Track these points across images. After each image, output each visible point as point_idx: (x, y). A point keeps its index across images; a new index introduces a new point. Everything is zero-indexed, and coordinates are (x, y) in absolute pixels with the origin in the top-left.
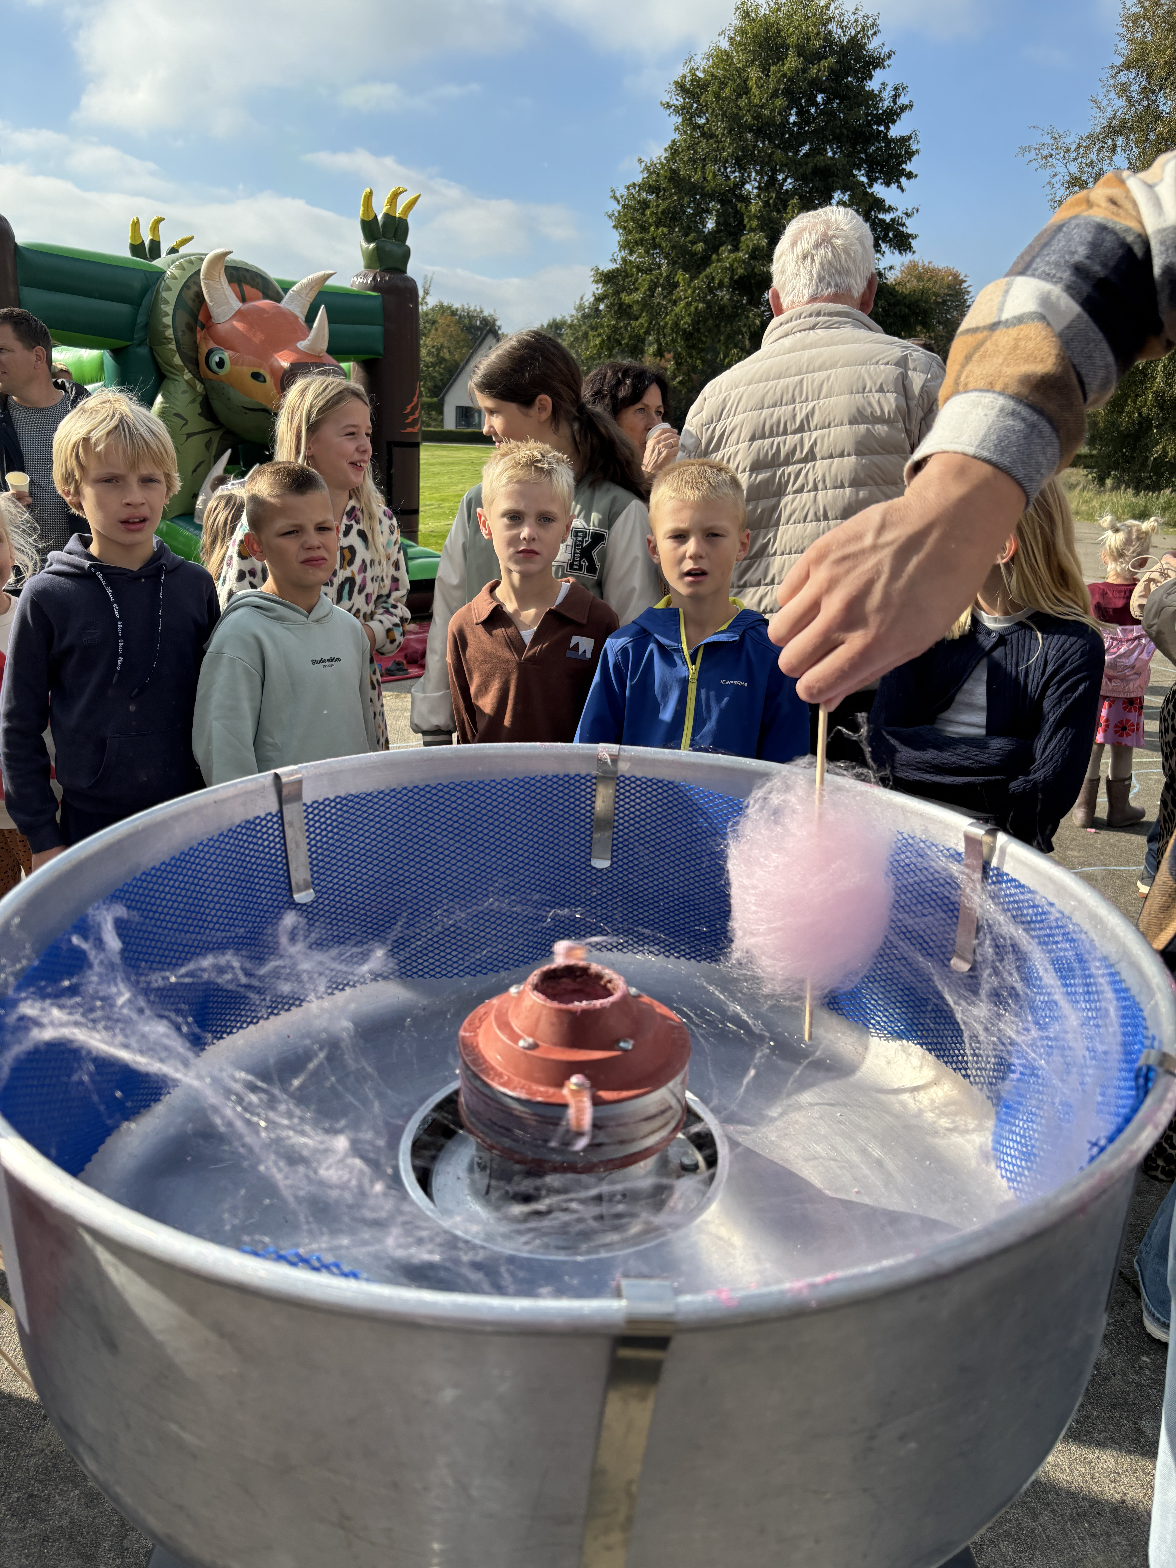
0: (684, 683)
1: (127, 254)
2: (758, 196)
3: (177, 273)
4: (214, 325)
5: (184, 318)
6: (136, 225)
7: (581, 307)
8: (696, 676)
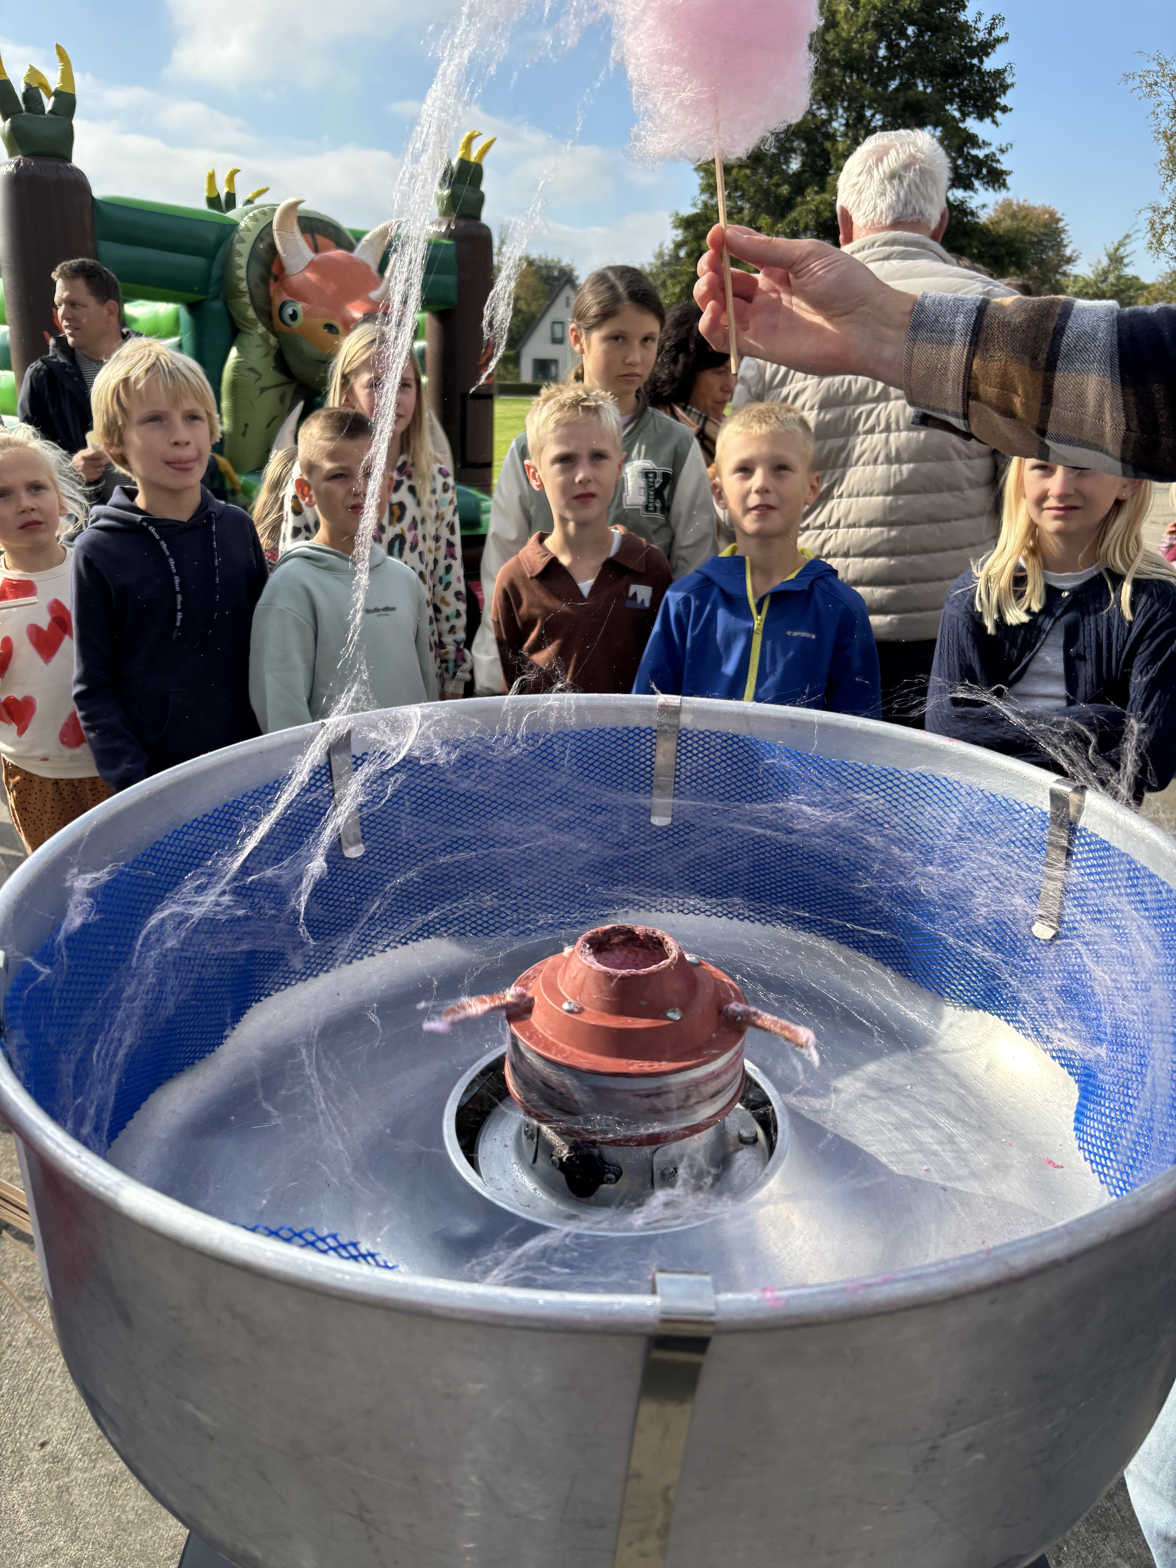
0: (750, 633)
1: (203, 206)
2: (845, 135)
3: (251, 224)
4: (288, 276)
5: (257, 270)
6: (212, 177)
7: (660, 255)
8: (761, 626)
